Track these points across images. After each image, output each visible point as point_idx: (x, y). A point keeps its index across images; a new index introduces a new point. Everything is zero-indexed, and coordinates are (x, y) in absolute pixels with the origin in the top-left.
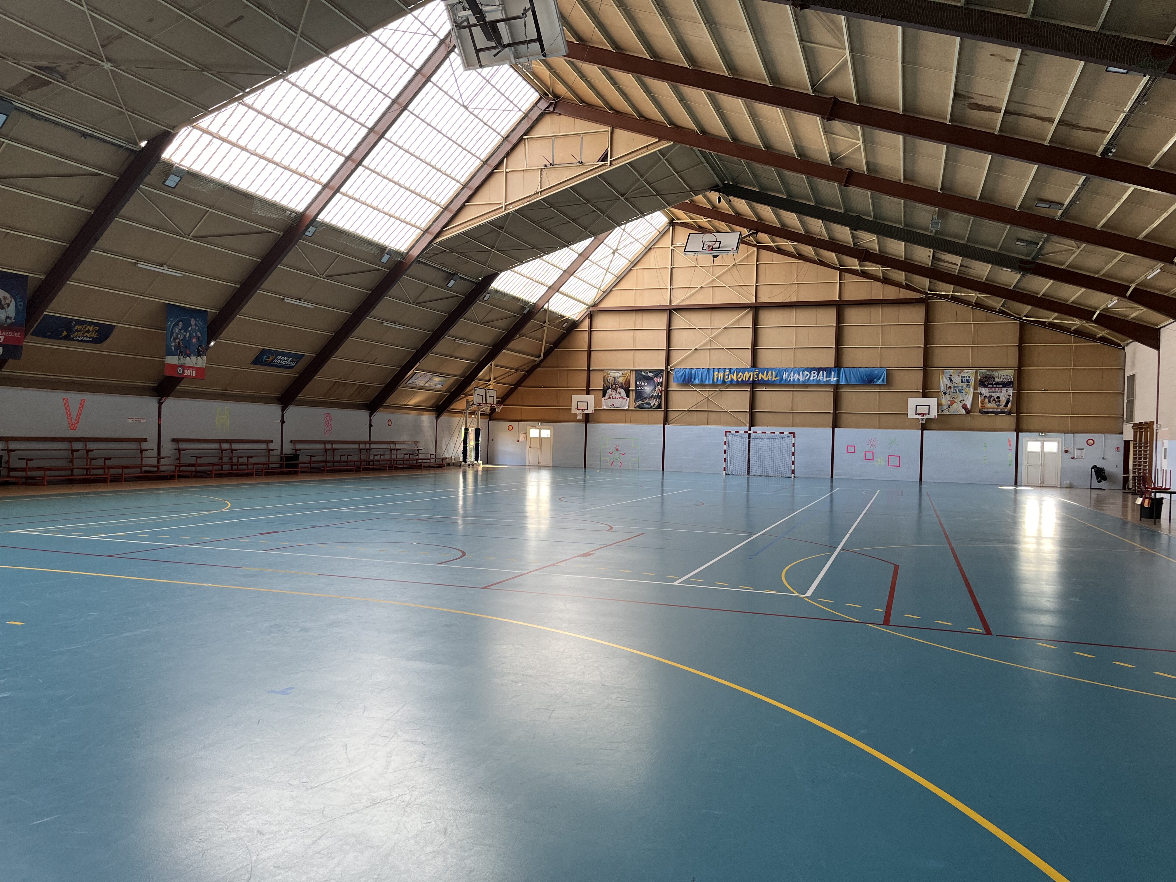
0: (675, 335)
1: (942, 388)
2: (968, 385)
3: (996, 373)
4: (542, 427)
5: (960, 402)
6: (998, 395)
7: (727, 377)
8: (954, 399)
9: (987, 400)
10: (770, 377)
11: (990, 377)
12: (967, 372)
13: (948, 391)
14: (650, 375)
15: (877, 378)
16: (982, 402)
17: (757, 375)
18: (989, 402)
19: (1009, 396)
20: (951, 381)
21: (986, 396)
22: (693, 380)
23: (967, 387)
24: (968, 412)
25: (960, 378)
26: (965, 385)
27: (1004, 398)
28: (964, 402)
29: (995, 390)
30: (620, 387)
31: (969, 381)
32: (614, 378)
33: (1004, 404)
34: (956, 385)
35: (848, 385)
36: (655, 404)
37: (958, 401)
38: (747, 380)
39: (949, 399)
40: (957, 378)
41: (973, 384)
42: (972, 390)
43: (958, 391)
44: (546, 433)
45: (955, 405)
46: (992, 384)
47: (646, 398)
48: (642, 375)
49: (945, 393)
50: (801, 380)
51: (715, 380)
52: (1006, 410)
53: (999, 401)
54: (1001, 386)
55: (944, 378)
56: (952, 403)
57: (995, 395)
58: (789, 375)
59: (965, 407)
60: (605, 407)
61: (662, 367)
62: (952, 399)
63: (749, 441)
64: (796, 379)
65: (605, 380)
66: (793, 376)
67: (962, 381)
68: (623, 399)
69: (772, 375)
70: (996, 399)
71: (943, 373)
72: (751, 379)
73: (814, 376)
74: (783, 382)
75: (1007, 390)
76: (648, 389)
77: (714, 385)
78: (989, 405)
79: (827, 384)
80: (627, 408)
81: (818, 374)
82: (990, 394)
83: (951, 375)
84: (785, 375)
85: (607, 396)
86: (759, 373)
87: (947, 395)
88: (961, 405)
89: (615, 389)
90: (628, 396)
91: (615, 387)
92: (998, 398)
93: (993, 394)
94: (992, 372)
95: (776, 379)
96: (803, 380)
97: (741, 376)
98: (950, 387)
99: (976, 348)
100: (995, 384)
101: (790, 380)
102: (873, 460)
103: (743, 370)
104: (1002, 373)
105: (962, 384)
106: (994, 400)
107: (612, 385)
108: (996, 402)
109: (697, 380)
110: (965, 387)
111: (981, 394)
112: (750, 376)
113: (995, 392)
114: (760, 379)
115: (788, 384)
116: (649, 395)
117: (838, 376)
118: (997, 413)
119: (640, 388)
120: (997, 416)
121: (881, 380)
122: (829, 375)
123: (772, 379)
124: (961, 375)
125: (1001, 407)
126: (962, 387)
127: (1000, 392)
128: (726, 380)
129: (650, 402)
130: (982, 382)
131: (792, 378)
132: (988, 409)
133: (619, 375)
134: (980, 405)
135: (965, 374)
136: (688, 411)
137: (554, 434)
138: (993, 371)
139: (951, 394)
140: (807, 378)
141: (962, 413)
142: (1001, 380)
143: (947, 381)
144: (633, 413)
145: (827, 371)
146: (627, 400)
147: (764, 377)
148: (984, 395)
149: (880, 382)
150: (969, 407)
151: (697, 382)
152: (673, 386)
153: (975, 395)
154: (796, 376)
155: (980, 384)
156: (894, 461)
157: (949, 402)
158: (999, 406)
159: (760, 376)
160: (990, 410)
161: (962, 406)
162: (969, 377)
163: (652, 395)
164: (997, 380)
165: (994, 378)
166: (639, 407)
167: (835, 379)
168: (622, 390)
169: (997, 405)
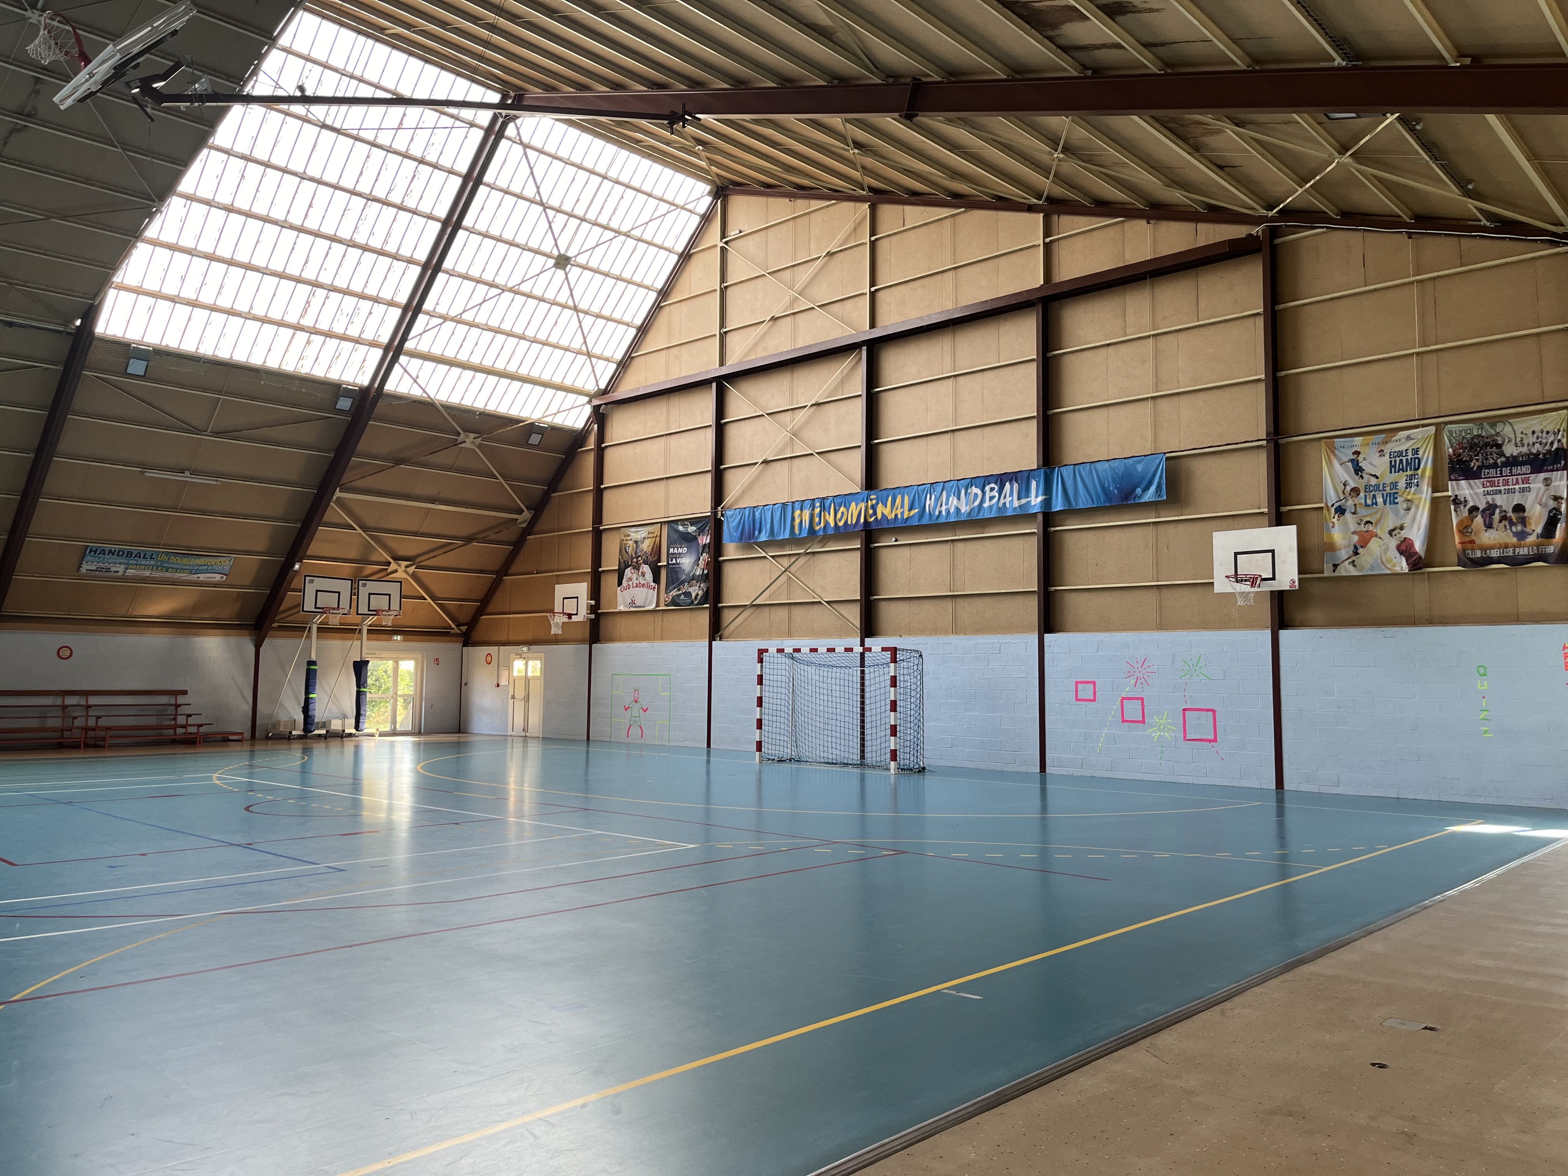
0: (733, 434)
1: (1332, 496)
2: (1411, 477)
3: (1507, 430)
4: (529, 655)
5: (1391, 533)
6: (1517, 499)
7: (817, 520)
8: (1370, 528)
9: (1479, 520)
10: (899, 511)
11: (1487, 445)
12: (1409, 438)
13: (1351, 502)
14: (691, 529)
15: (1143, 486)
16: (1465, 529)
17: (874, 507)
18: (1489, 526)
19: (1556, 498)
20: (1358, 470)
21: (1474, 509)
22: (757, 533)
23: (1409, 485)
24: (1417, 563)
25: (1387, 458)
26: (1402, 479)
27: (1538, 508)
28: (1404, 534)
29: (1506, 483)
30: (645, 563)
31: (1415, 464)
32: (636, 542)
33: (1539, 530)
34: (1373, 481)
35: (1071, 512)
36: (697, 595)
37: (1382, 531)
38: (854, 523)
39: (1353, 527)
40: (1375, 458)
41: (1428, 473)
42: (1425, 493)
43: (1380, 500)
44: (535, 668)
45: (1374, 544)
46: (1495, 466)
47: (683, 582)
48: (678, 531)
49: (1341, 511)
50: (963, 511)
51: (797, 531)
52: (1551, 549)
53: (1523, 521)
54: (1526, 469)
55: (1336, 464)
56: (1365, 540)
57: (1504, 502)
58: (937, 499)
59: (1405, 548)
60: (622, 608)
61: (704, 507)
63: (863, 672)
64: (952, 510)
65: (623, 549)
66: (947, 504)
67: (1392, 466)
68: (649, 587)
69: (902, 506)
70: (1510, 514)
71: (1332, 449)
72: (862, 520)
73: (991, 498)
74: (925, 521)
75: (1547, 482)
76: (686, 562)
77: (794, 541)
78: (1488, 537)
79: (1023, 517)
81: (1000, 492)
82: (1489, 498)
83: (1357, 453)
84: (929, 503)
85: (625, 583)
86: (877, 503)
87: (1348, 515)
88: (1393, 543)
89: (637, 567)
90: (656, 580)
91: (637, 562)
92: (1519, 508)
93: (1499, 500)
94: (1493, 425)
95: (913, 512)
96: (968, 509)
97: (843, 513)
98: (1355, 491)
99: (1434, 357)
100: (1504, 465)
101: (940, 512)
102: (1143, 722)
103: (845, 500)
104: (1524, 425)
105: (1394, 477)
106: (1504, 518)
107: (632, 559)
108: (1512, 524)
109: (763, 533)
110: (1402, 484)
111: (1456, 501)
112: (861, 510)
113: (1508, 491)
114: (879, 516)
115: (937, 526)
116: (688, 574)
117: (1048, 490)
118: (1516, 562)
119: (674, 561)
120: (1522, 575)
121: (1153, 488)
122: (1025, 492)
123: (902, 513)
124: (1388, 449)
125: (1532, 539)
126: (1394, 485)
127: (1523, 490)
128: (817, 528)
129: (691, 590)
130: (1460, 462)
131: (944, 508)
132: (1484, 549)
133: (644, 536)
134: (1457, 540)
135: (1401, 443)
136: (752, 606)
137: (546, 670)
138: (1493, 422)
139: (1362, 511)
140: (977, 503)
141: (1398, 569)
142: (1524, 450)
143: (1344, 474)
145: (1020, 478)
146: (654, 588)
147: (887, 512)
148: (1471, 504)
149: (1149, 496)
150: (1419, 546)
151: (763, 537)
152: (731, 551)
153: (1437, 508)
154: (953, 501)
155: (1452, 470)
156: (1200, 725)
157: (1356, 538)
158: (1521, 536)
159: (880, 509)
160: (1495, 554)
161: (1398, 547)
162: (1416, 451)
163: (694, 574)
164: (1510, 450)
165: (1499, 446)
166: (674, 602)
167: (1040, 499)
168: (646, 569)
169: (1516, 534)
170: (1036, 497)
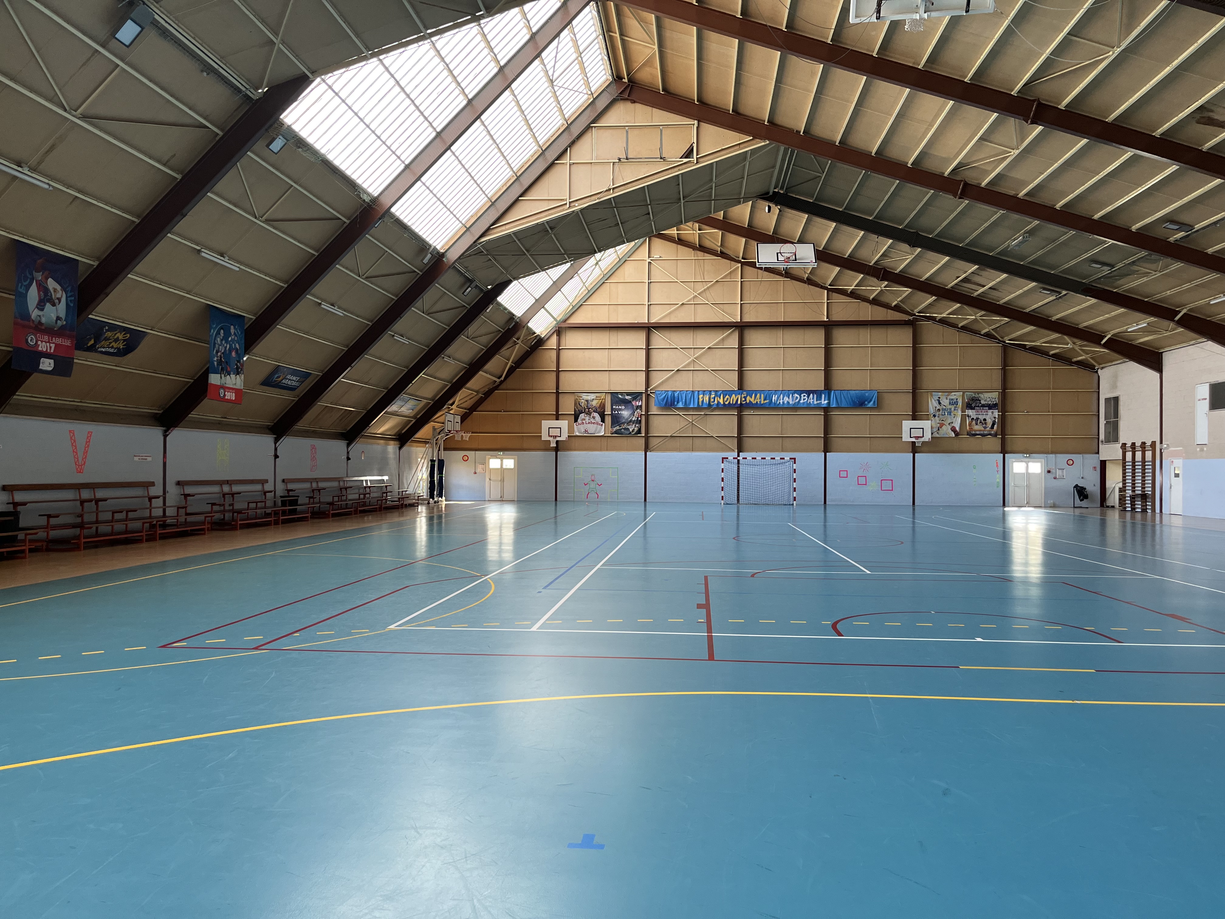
0: (654, 354)
1: (932, 410)
2: (956, 407)
3: (982, 396)
4: (504, 457)
5: (949, 424)
6: (984, 417)
7: (712, 400)
8: (943, 422)
9: (974, 422)
10: (758, 401)
11: (977, 400)
12: (955, 395)
13: (937, 413)
14: (627, 397)
15: (869, 400)
16: (970, 425)
17: (745, 398)
18: (977, 424)
19: (995, 418)
20: (940, 403)
21: (973, 419)
22: (676, 403)
23: (955, 410)
24: (957, 434)
25: (948, 401)
26: (953, 407)
27: (990, 420)
28: (953, 425)
29: (982, 412)
30: (594, 411)
31: (956, 403)
32: (587, 401)
33: (990, 426)
34: (944, 407)
35: (838, 408)
36: (634, 430)
37: (946, 423)
38: (734, 403)
39: (938, 421)
40: (945, 400)
41: (960, 406)
42: (960, 413)
43: (946, 413)
44: (509, 463)
45: (944, 427)
46: (979, 406)
47: (624, 423)
48: (619, 398)
49: (934, 416)
50: (791, 403)
51: (700, 404)
52: (993, 432)
53: (986, 423)
54: (987, 408)
55: (933, 401)
56: (942, 425)
57: (981, 417)
58: (778, 398)
59: (953, 429)
60: (577, 434)
61: (642, 389)
62: (941, 422)
63: (739, 466)
64: (785, 402)
65: (577, 403)
66: (783, 399)
67: (950, 403)
68: (597, 424)
69: (760, 398)
70: (982, 421)
71: (932, 395)
72: (739, 402)
73: (804, 399)
74: (772, 406)
75: (993, 413)
76: (625, 413)
77: (699, 408)
78: (976, 427)
79: (818, 408)
80: (602, 434)
81: (808, 397)
82: (977, 416)
83: (939, 398)
84: (774, 398)
85: (579, 421)
86: (747, 396)
87: (936, 417)
88: (950, 427)
89: (589, 414)
90: (603, 421)
91: (589, 411)
92: (985, 420)
93: (980, 417)
94: (978, 394)
95: (765, 402)
96: (793, 403)
97: (728, 399)
98: (939, 410)
99: (963, 370)
100: (981, 406)
101: (780, 403)
102: (866, 484)
103: (730, 393)
104: (987, 395)
105: (950, 407)
106: (980, 422)
107: (585, 409)
108: (983, 424)
109: (681, 403)
110: (953, 409)
111: (968, 416)
112: (738, 398)
113: (982, 414)
114: (748, 401)
115: (777, 407)
116: (627, 419)
117: (829, 399)
118: (983, 435)
119: (616, 412)
120: (984, 439)
121: (872, 402)
122: (819, 399)
123: (760, 402)
124: (949, 397)
125: (988, 429)
126: (950, 409)
127: (986, 414)
128: (712, 404)
129: (629, 427)
130: (969, 404)
131: (781, 401)
132: (975, 431)
133: (593, 398)
134: (968, 428)
135: (953, 396)
136: (671, 436)
137: (519, 464)
138: (978, 393)
139: (941, 416)
140: (797, 400)
141: (951, 436)
142: (987, 402)
143: (936, 404)
144: (609, 439)
145: (818, 393)
146: (602, 425)
147: (752, 400)
148: (972, 417)
149: (871, 404)
150: (958, 429)
151: (680, 405)
152: (654, 410)
153: (963, 418)
154: (786, 399)
155: (967, 406)
156: (887, 485)
157: (939, 425)
158: (985, 428)
159: (748, 398)
160: (978, 432)
161: (951, 429)
162: (957, 399)
163: (631, 420)
164: (983, 402)
165: (980, 401)
166: (616, 432)
167: (826, 402)
168: (596, 415)
169: (984, 427)
170: (825, 401)
